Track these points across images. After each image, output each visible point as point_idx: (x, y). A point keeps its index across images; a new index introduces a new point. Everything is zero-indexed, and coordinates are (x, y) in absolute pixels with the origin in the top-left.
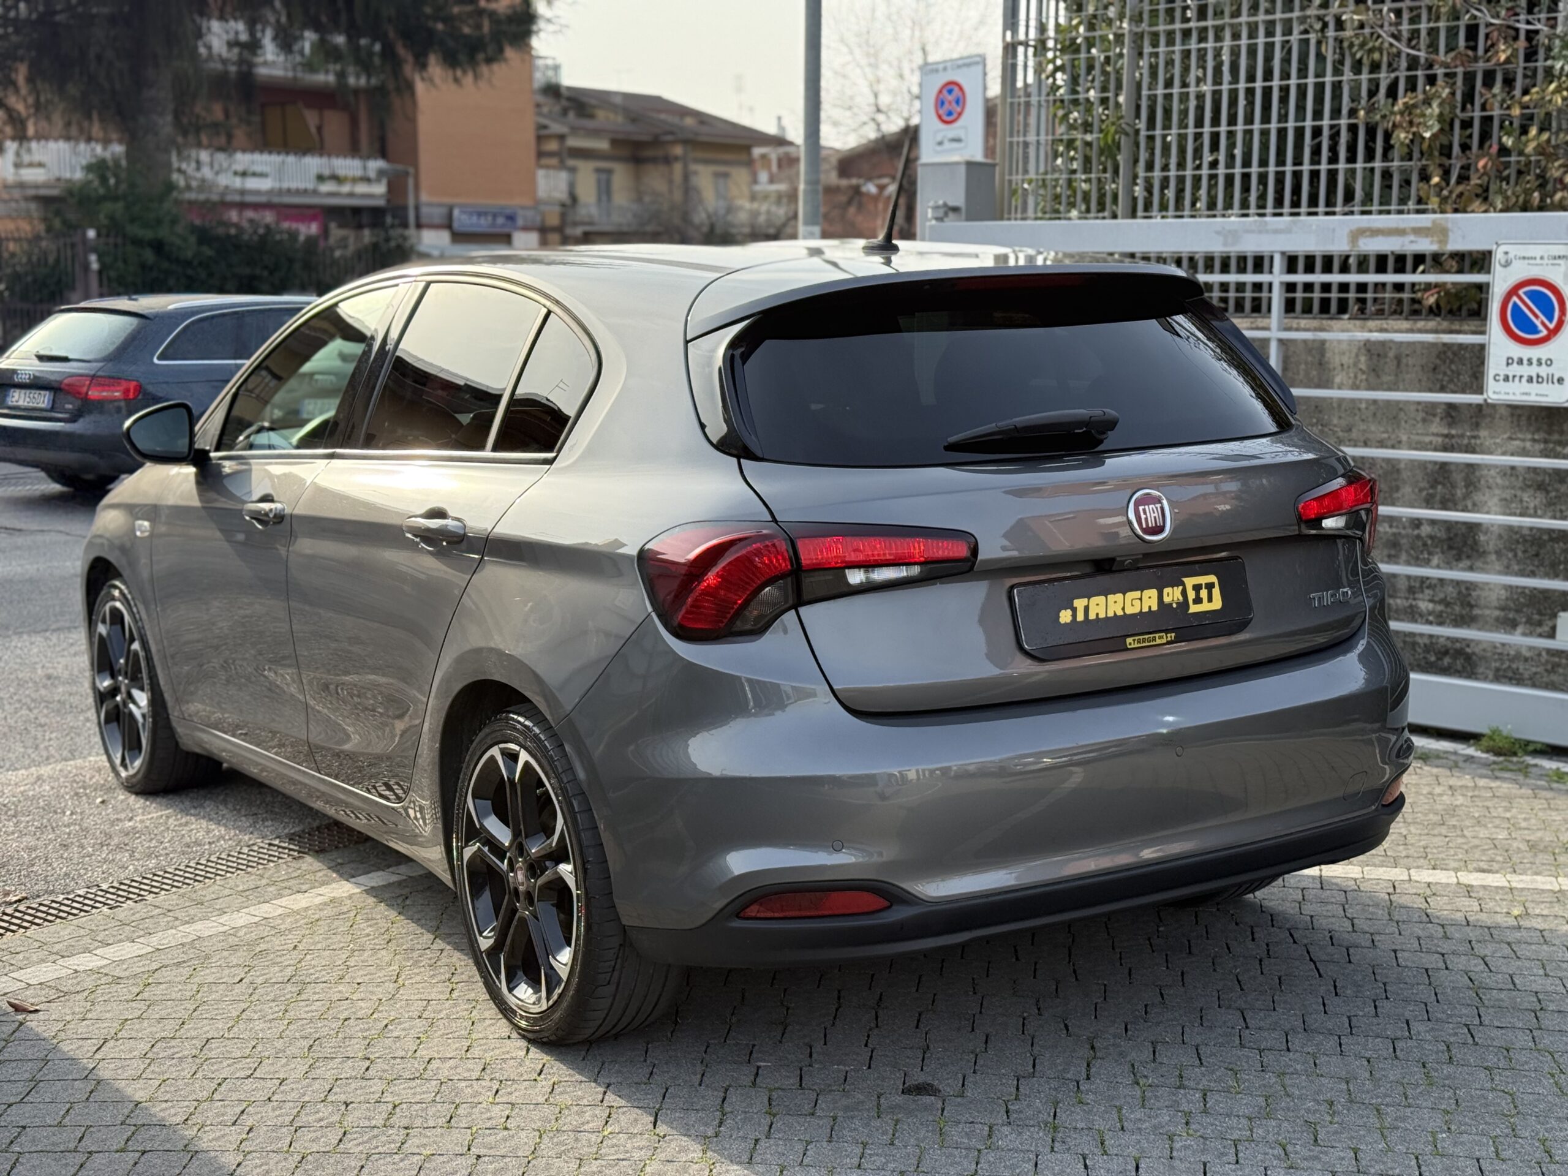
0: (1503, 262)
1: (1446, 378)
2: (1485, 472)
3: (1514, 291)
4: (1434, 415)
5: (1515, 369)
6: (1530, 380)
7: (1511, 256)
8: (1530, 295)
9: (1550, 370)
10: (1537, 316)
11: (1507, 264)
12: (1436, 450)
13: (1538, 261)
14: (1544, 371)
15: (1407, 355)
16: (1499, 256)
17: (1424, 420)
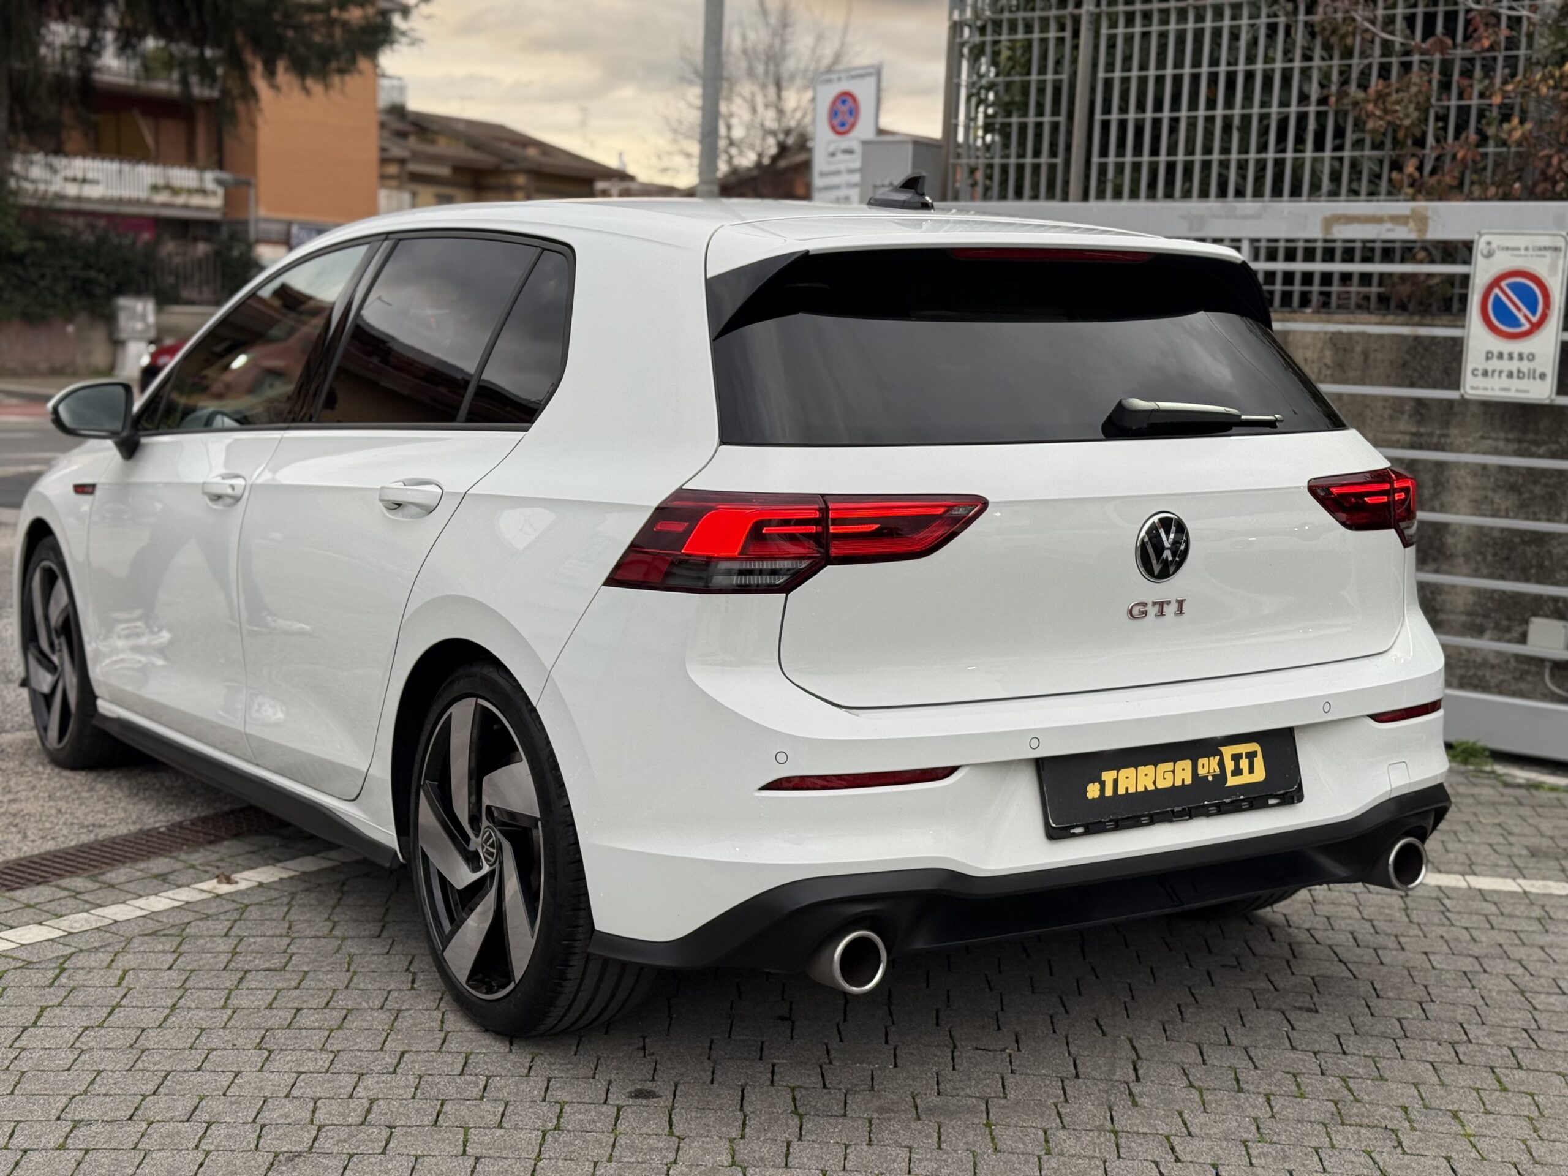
0: (1485, 252)
1: (1416, 375)
2: (1455, 472)
3: (1496, 283)
4: (1402, 412)
5: (1494, 364)
6: (1510, 375)
7: (1494, 246)
8: (1512, 286)
9: (1532, 365)
10: (1519, 309)
11: (1489, 255)
12: (1403, 447)
13: (1523, 252)
14: (1525, 366)
15: (1376, 350)
16: (1480, 246)
17: (1391, 418)
